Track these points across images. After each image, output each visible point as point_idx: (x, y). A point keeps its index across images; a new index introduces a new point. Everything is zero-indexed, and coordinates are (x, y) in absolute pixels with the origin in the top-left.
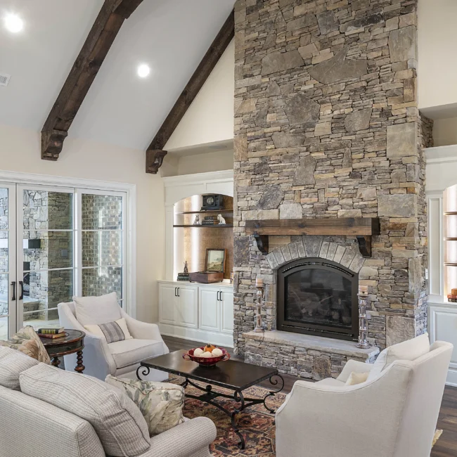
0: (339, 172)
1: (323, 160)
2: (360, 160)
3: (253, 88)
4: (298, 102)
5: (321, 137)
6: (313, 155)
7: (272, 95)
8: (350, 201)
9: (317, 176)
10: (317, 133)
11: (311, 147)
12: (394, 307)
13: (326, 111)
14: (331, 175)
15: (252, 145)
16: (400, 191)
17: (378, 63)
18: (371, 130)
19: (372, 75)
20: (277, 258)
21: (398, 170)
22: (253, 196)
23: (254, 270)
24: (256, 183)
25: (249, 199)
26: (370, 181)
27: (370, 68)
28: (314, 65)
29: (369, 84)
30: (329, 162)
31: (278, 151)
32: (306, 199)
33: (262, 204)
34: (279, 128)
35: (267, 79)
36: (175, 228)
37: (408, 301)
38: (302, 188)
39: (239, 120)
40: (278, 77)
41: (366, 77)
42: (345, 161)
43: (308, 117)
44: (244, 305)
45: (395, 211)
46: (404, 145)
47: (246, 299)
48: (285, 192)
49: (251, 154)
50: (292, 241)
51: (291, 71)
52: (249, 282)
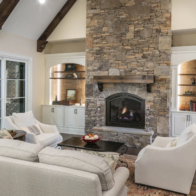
0: (137, 55)
1: (130, 50)
2: (147, 50)
3: (96, 14)
4: (118, 23)
5: (129, 40)
6: (125, 47)
7: (106, 18)
8: (142, 68)
9: (127, 57)
10: (128, 37)
11: (124, 44)
12: (160, 113)
13: (132, 28)
14: (134, 57)
15: (95, 41)
16: (164, 65)
17: (156, 9)
18: (152, 38)
19: (153, 14)
21: (164, 56)
22: (96, 65)
23: (96, 99)
24: (97, 59)
25: (93, 66)
26: (151, 60)
27: (152, 11)
28: (126, 7)
29: (151, 18)
30: (132, 51)
31: (108, 45)
32: (122, 67)
33: (100, 69)
34: (109, 34)
35: (103, 11)
36: (50, 79)
37: (167, 111)
38: (120, 62)
39: (89, 29)
40: (109, 11)
41: (150, 14)
42: (140, 51)
43: (123, 30)
44: (90, 115)
45: (162, 73)
46: (166, 45)
47: (92, 112)
48: (111, 64)
49: (94, 45)
50: (115, 85)
51: (115, 8)
52: (93, 104)
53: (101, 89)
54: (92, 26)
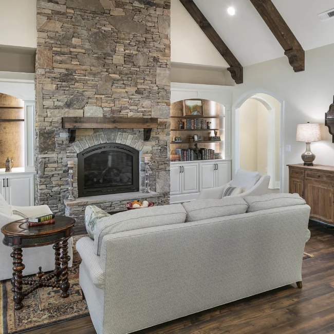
0: (128, 89)
1: (118, 80)
2: (141, 84)
3: (59, 13)
4: (99, 37)
5: (117, 65)
6: (110, 75)
7: (77, 24)
8: (136, 108)
9: (114, 90)
10: (115, 61)
11: (110, 70)
12: (160, 167)
13: (120, 49)
14: (124, 90)
15: (58, 58)
16: (163, 104)
17: (152, 30)
18: (148, 68)
19: (149, 36)
20: (82, 145)
21: (162, 93)
22: (59, 98)
23: (60, 156)
24: (62, 89)
25: (55, 100)
26: (148, 97)
27: (147, 31)
28: (111, 15)
29: (147, 40)
30: (122, 82)
31: (84, 67)
32: (106, 104)
33: (69, 105)
34: (83, 51)
35: (72, 11)
37: (167, 163)
38: (103, 96)
39: (44, 35)
40: (83, 14)
41: (145, 35)
42: (133, 84)
43: (108, 50)
44: (51, 182)
45: (161, 115)
46: (165, 79)
47: (53, 179)
48: (89, 98)
49: (55, 65)
50: (95, 132)
51: (94, 13)
52: (56, 165)
53: (72, 139)
54: (50, 31)
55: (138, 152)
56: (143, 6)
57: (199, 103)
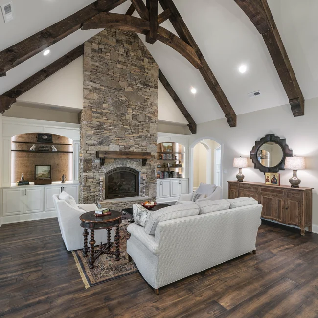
0: (134, 135)
1: (128, 129)
2: (141, 132)
3: (95, 88)
4: (118, 103)
5: (128, 120)
6: (124, 126)
7: (106, 95)
8: (138, 146)
9: (126, 135)
10: (127, 118)
11: (124, 123)
12: (151, 182)
13: (130, 111)
14: (131, 136)
15: (95, 115)
16: (153, 144)
17: (148, 101)
18: (145, 123)
19: (145, 104)
20: (105, 169)
21: (153, 138)
22: (95, 139)
23: (95, 174)
24: (97, 134)
25: (93, 140)
26: (145, 140)
27: (145, 101)
28: (125, 91)
29: (145, 106)
30: (130, 131)
31: (109, 121)
32: (121, 144)
33: (100, 143)
34: (109, 112)
35: (103, 88)
37: (155, 179)
38: (120, 139)
39: (88, 101)
40: (109, 89)
41: (143, 104)
42: (137, 132)
43: (123, 111)
44: (89, 190)
45: (152, 151)
46: (154, 130)
47: (91, 188)
48: (112, 140)
49: (93, 119)
50: (115, 160)
51: (116, 89)
52: (92, 180)
53: (102, 164)
54: (91, 99)
55: (138, 172)
56: (143, 86)
57: (170, 144)
